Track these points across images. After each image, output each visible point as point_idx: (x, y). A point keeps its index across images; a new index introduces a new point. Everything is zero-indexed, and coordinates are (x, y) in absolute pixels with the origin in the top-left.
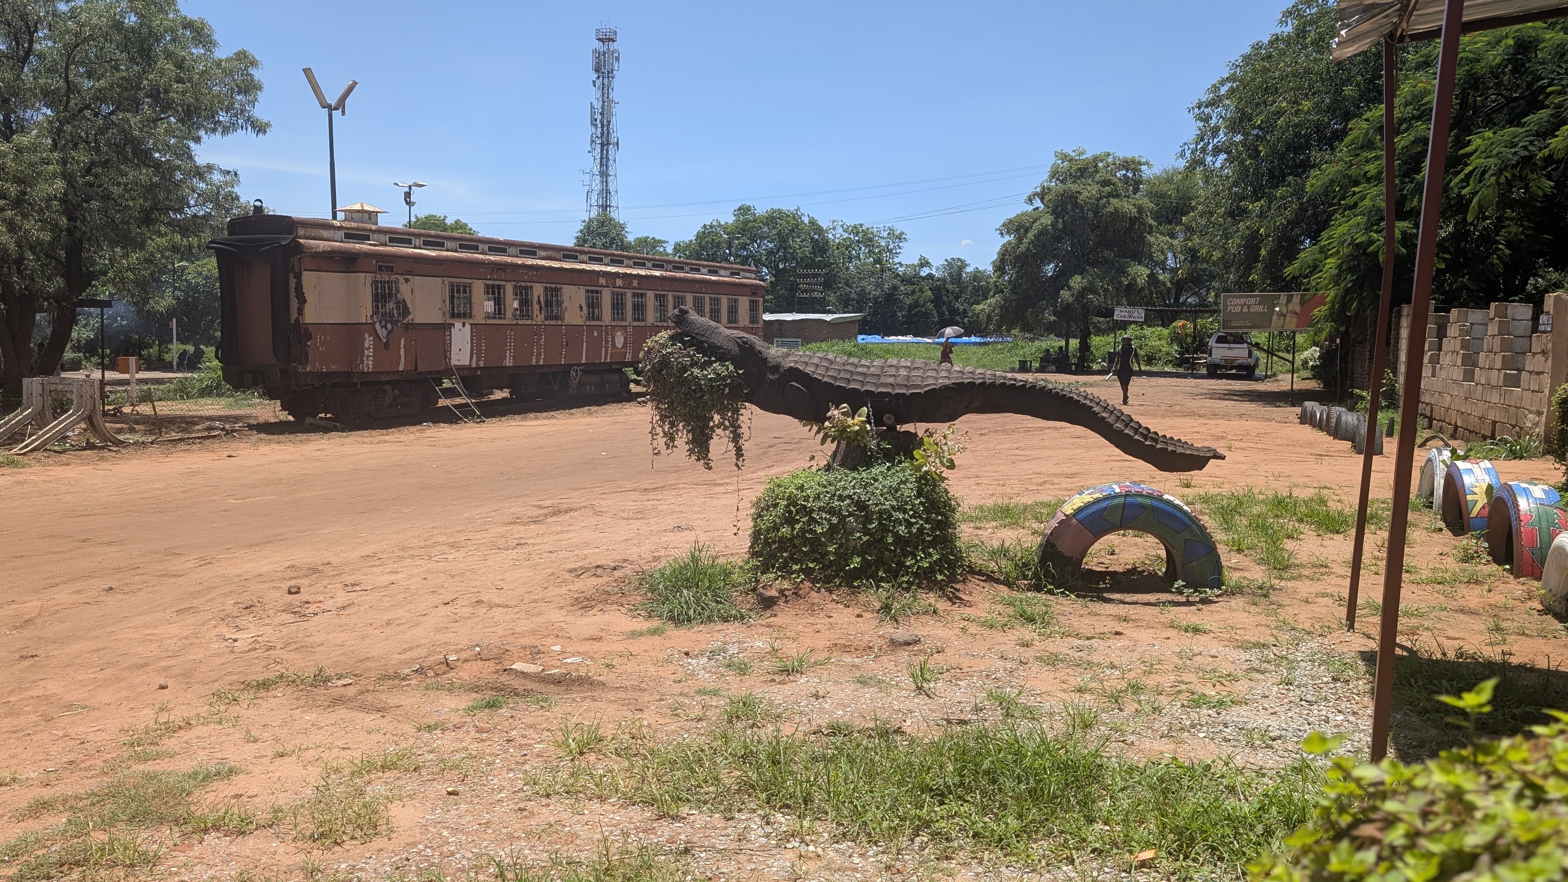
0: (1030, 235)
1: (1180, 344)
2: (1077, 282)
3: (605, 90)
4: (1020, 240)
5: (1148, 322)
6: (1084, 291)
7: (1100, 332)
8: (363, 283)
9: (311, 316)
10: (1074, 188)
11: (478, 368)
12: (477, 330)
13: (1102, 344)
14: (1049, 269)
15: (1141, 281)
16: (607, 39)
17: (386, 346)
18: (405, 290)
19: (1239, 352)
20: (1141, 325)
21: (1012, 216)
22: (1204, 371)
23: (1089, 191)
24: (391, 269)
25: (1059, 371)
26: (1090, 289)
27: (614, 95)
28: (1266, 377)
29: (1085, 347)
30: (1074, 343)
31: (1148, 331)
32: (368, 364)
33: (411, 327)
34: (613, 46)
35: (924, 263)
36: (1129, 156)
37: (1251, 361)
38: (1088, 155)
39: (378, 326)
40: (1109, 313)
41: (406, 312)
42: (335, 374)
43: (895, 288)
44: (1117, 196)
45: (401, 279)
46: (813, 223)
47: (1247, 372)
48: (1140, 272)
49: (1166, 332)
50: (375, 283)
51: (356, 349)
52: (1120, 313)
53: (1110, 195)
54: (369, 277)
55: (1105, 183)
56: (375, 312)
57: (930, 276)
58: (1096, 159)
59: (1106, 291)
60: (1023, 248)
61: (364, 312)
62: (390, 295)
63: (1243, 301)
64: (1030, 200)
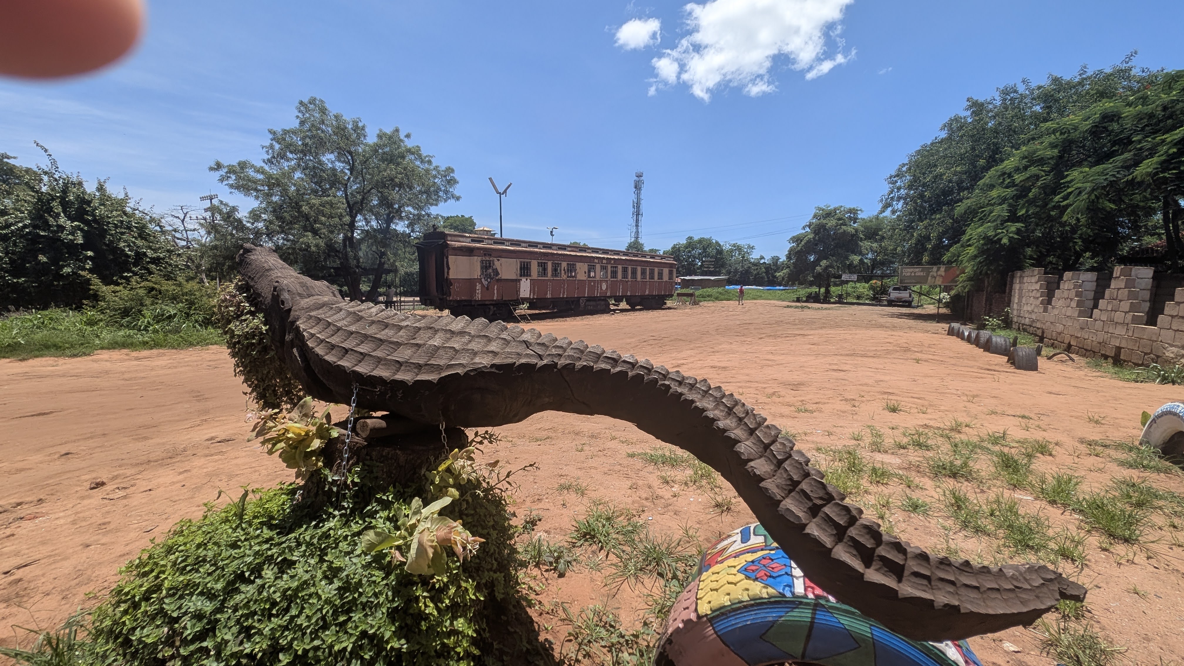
0: (803, 243)
1: (874, 291)
2: (824, 263)
3: (638, 195)
4: (798, 245)
5: (859, 281)
6: (827, 267)
7: (836, 285)
8: (476, 261)
9: (452, 276)
10: (825, 222)
11: (534, 298)
12: (533, 283)
13: (835, 290)
14: (812, 258)
15: (856, 263)
16: (639, 176)
17: (487, 289)
18: (497, 264)
19: (905, 295)
20: (855, 282)
21: (795, 234)
22: (885, 303)
23: (831, 223)
24: (490, 255)
25: (814, 302)
26: (831, 266)
27: (642, 197)
28: (918, 306)
29: (827, 292)
30: (823, 290)
31: (858, 285)
32: (478, 296)
33: (500, 280)
34: (641, 178)
35: (762, 258)
36: (852, 207)
37: (911, 299)
38: (832, 207)
39: (483, 280)
40: (840, 277)
41: (497, 274)
42: (465, 301)
43: (749, 267)
44: (846, 225)
45: (495, 259)
46: (717, 242)
47: (908, 304)
48: (856, 259)
49: (867, 285)
50: (482, 261)
51: (473, 290)
52: (844, 277)
53: (842, 224)
54: (480, 258)
55: (839, 219)
56: (482, 274)
57: (764, 263)
58: (835, 210)
59: (838, 267)
60: (799, 248)
61: (477, 273)
62: (490, 266)
63: (912, 270)
64: (804, 228)
